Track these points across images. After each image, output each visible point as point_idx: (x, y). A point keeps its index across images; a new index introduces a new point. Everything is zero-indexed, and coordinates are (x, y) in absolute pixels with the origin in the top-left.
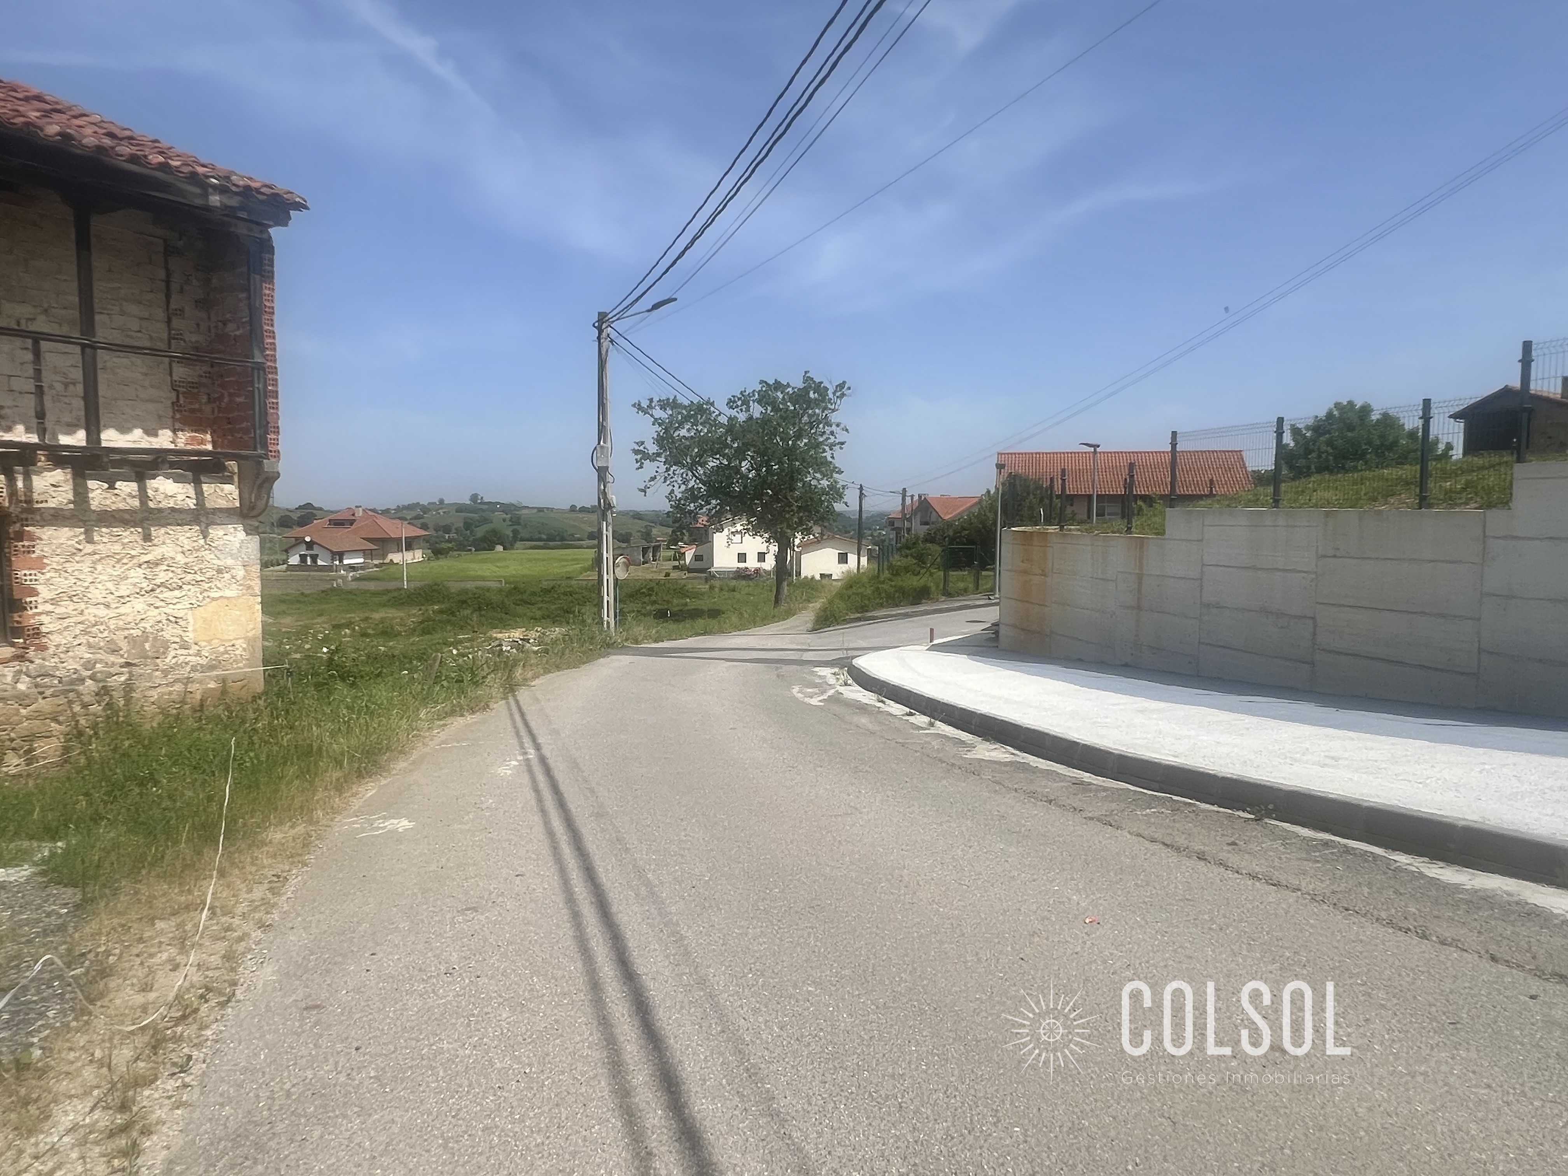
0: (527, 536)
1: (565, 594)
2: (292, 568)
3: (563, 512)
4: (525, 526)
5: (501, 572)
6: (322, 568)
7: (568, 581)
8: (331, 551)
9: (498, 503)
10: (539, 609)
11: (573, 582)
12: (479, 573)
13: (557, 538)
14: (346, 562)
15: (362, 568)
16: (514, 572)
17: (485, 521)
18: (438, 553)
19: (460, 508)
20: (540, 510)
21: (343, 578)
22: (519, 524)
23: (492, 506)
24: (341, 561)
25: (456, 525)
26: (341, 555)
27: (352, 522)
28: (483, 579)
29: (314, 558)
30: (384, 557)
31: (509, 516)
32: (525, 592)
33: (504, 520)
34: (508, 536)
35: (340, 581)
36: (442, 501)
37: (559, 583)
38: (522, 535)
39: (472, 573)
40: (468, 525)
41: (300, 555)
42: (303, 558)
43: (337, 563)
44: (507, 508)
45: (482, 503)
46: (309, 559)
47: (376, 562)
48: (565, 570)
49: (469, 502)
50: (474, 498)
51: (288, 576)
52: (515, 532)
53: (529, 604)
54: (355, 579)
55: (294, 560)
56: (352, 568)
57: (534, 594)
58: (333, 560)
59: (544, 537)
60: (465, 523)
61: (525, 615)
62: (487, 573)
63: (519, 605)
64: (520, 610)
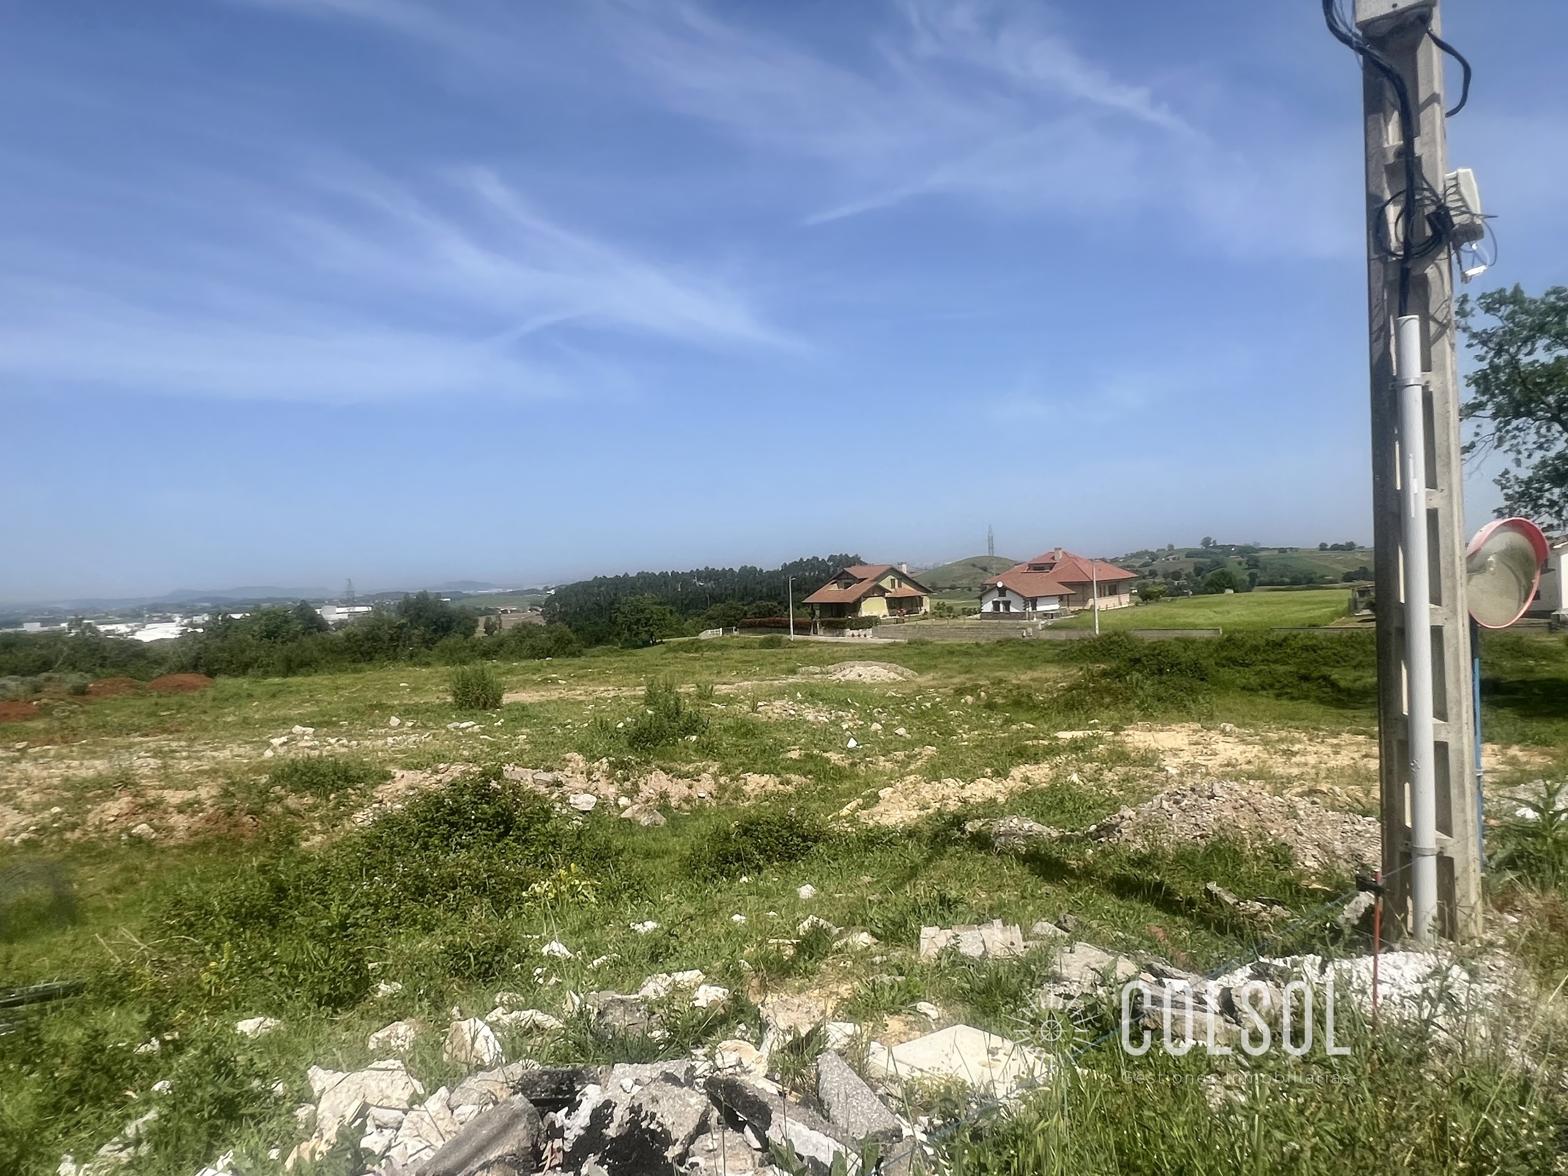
0: (1267, 579)
1: (1305, 648)
2: (986, 615)
3: (1311, 551)
4: (1265, 569)
5: (1218, 619)
6: (1016, 616)
7: (1311, 631)
8: (1023, 596)
9: (1233, 546)
10: (1258, 673)
11: (1317, 632)
12: (1190, 620)
13: (1304, 581)
14: (1039, 608)
15: (1058, 615)
16: (1236, 619)
17: (1218, 564)
18: (1147, 597)
19: (1191, 554)
20: (1282, 550)
21: (1034, 626)
22: (1256, 566)
23: (1226, 550)
24: (1034, 608)
25: (1186, 572)
26: (1034, 601)
27: (1051, 566)
28: (1195, 627)
29: (1007, 604)
30: (1085, 601)
31: (1245, 559)
32: (1243, 645)
33: (1240, 563)
34: (1244, 581)
35: (1030, 630)
36: (1171, 547)
37: (1295, 632)
38: (1262, 579)
39: (1182, 620)
40: (1199, 571)
41: (994, 602)
42: (996, 605)
43: (1030, 609)
44: (1243, 551)
45: (1215, 547)
46: (1001, 606)
47: (1072, 609)
48: (1308, 615)
49: (1200, 547)
50: (1206, 542)
51: (982, 624)
52: (1253, 577)
53: (1241, 665)
54: (1047, 628)
55: (988, 607)
56: (1045, 615)
57: (1256, 649)
58: (1026, 606)
59: (1287, 580)
60: (1195, 569)
61: (1233, 682)
62: (1201, 621)
63: (1224, 666)
64: (1226, 674)
